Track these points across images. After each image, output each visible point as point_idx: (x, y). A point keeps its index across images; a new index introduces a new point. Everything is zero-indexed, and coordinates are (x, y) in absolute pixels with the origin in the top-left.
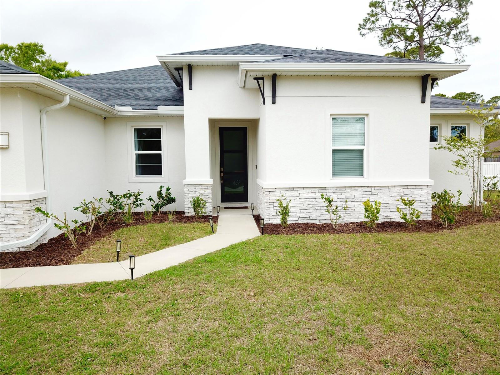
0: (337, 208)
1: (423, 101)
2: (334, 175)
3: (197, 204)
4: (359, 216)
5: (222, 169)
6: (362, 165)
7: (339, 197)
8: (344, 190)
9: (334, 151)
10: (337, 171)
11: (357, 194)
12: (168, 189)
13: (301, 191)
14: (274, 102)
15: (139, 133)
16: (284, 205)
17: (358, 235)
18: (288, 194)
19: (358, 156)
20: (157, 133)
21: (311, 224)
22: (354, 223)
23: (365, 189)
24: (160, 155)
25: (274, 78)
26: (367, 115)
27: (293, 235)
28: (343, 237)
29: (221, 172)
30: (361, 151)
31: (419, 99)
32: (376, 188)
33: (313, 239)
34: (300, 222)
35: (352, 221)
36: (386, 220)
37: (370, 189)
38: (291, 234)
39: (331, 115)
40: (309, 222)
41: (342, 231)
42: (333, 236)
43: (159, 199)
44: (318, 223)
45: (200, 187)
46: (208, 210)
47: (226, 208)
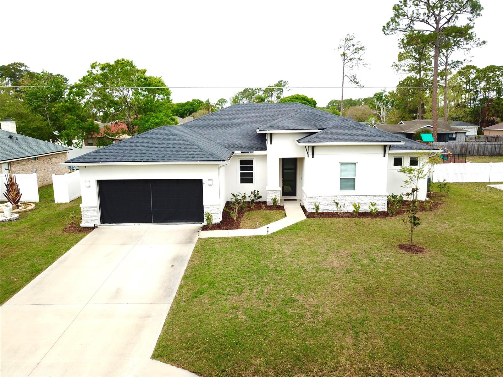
0: (341, 206)
1: (384, 156)
2: (341, 190)
3: (274, 201)
4: (351, 209)
5: (283, 178)
6: (354, 185)
7: (343, 200)
8: (345, 197)
9: (341, 178)
10: (342, 187)
11: (351, 199)
12: (258, 192)
13: (325, 197)
14: (313, 157)
15: (242, 162)
16: (317, 205)
17: (348, 219)
18: (319, 198)
19: (352, 181)
20: (251, 162)
21: (329, 212)
22: (349, 212)
23: (355, 197)
24: (253, 173)
25: (313, 147)
26: (357, 162)
27: (320, 219)
28: (342, 220)
29: (282, 180)
30: (354, 179)
31: (383, 155)
32: (361, 196)
33: (328, 221)
34: (324, 211)
36: (365, 211)
37: (357, 197)
38: (320, 218)
39: (340, 162)
40: (328, 211)
41: (342, 217)
42: (337, 219)
43: (254, 196)
44: (332, 212)
45: (275, 192)
46: (279, 203)
47: (285, 200)
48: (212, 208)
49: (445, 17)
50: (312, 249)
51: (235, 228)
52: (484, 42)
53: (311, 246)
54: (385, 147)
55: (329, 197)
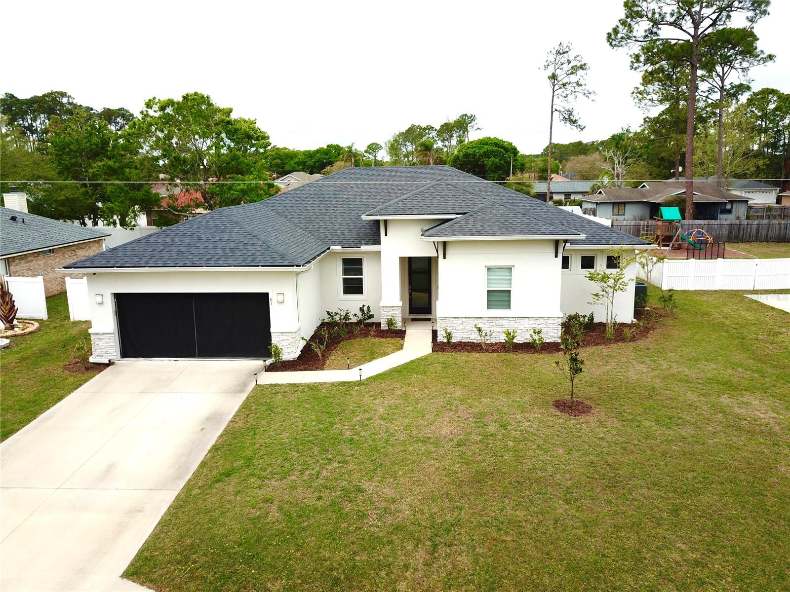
0: (486, 333)
1: (556, 256)
2: (488, 307)
3: (390, 323)
4: (503, 338)
5: (410, 287)
6: (509, 301)
7: (491, 324)
8: (494, 319)
9: (488, 291)
10: (490, 305)
11: (505, 322)
12: (369, 308)
13: (464, 320)
14: (445, 258)
15: (346, 262)
16: (449, 331)
17: (495, 355)
18: (455, 321)
19: (506, 294)
20: (359, 262)
21: (471, 342)
22: (501, 343)
23: (510, 319)
24: (362, 278)
25: (445, 243)
26: (514, 266)
27: (452, 353)
28: (484, 356)
29: (409, 289)
30: (510, 291)
31: (554, 255)
32: (519, 319)
33: (462, 357)
34: (463, 341)
35: (500, 341)
36: (526, 341)
37: (514, 319)
39: (486, 266)
40: (469, 341)
41: (487, 351)
42: (478, 355)
43: (362, 315)
44: (475, 342)
45: (393, 309)
46: (399, 325)
47: (413, 320)
48: (285, 337)
49: (708, 17)
50: (419, 406)
51: (316, 369)
52: (771, 57)
53: (419, 400)
54: (557, 242)
55: (470, 320)
